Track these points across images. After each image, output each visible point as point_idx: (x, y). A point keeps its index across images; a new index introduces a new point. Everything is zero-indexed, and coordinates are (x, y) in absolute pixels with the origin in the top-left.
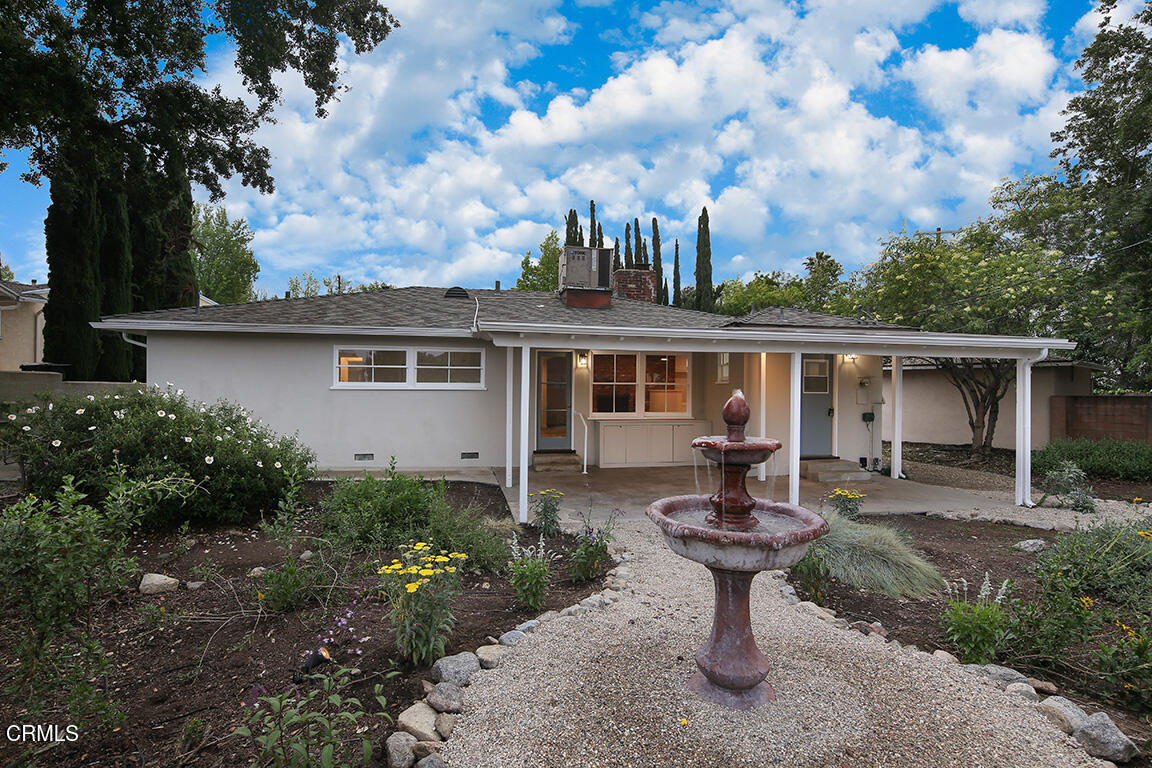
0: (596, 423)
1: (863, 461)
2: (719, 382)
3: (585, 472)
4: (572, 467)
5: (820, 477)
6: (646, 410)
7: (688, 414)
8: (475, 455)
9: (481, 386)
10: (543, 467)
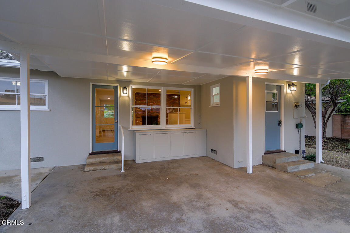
0: (134, 132)
1: (297, 152)
2: (211, 105)
3: (123, 171)
4: (114, 166)
5: (289, 169)
6: (167, 123)
7: (192, 125)
8: (41, 159)
9: (45, 108)
10: (91, 168)
